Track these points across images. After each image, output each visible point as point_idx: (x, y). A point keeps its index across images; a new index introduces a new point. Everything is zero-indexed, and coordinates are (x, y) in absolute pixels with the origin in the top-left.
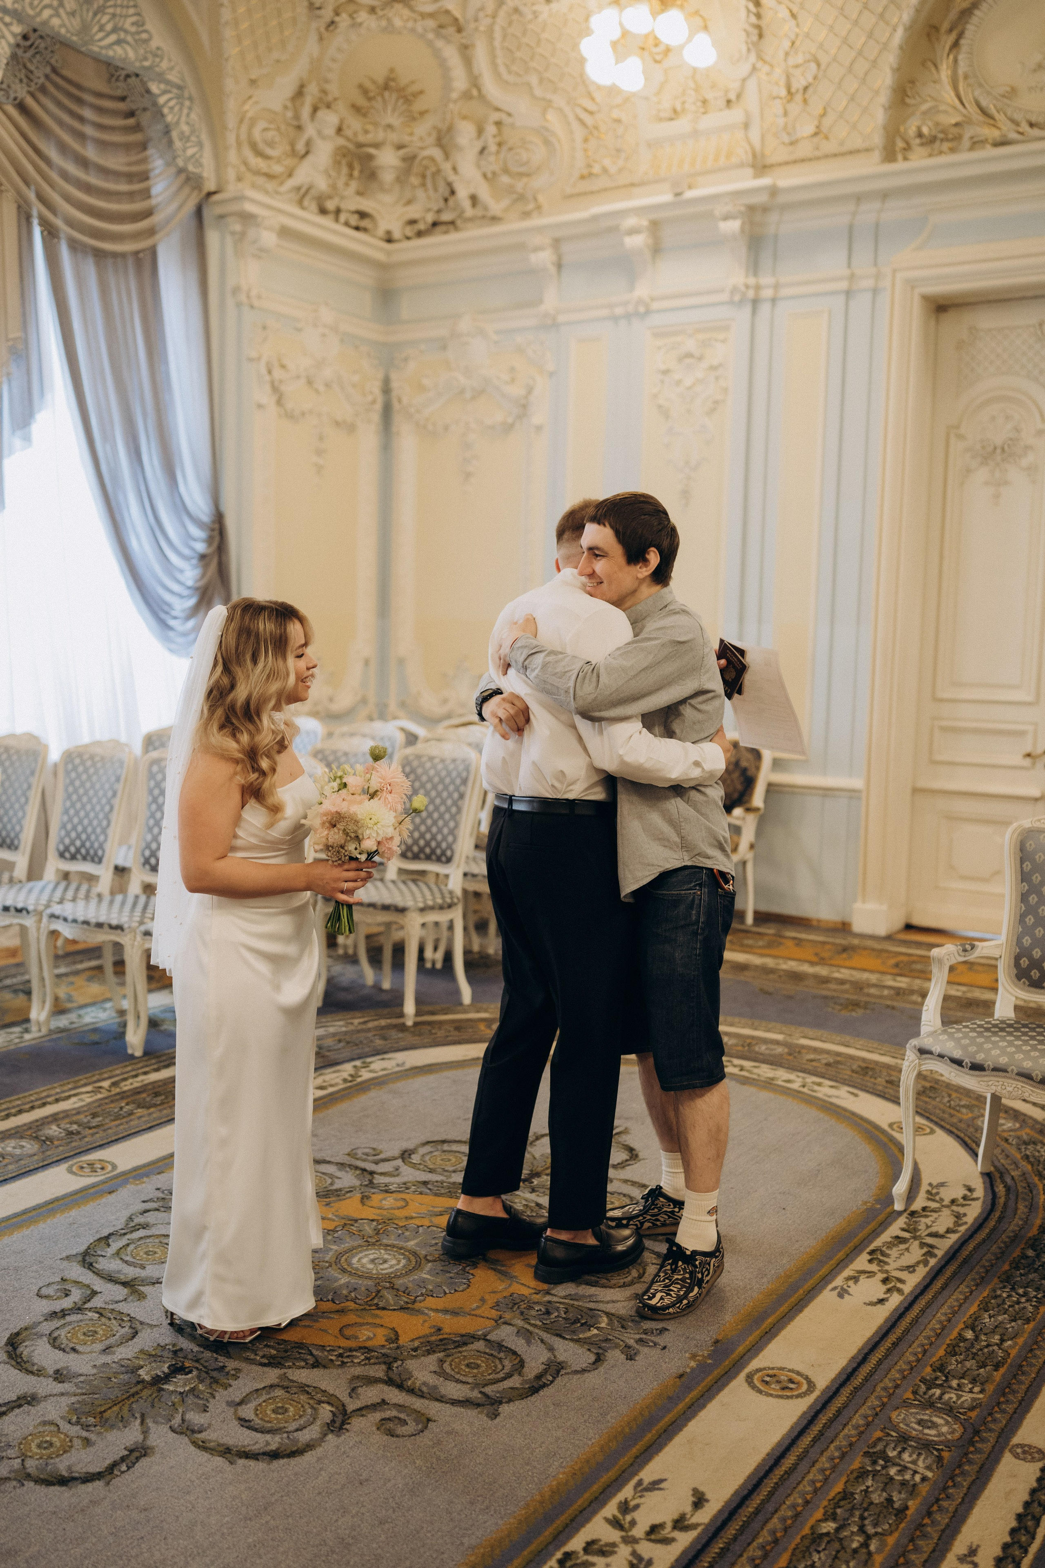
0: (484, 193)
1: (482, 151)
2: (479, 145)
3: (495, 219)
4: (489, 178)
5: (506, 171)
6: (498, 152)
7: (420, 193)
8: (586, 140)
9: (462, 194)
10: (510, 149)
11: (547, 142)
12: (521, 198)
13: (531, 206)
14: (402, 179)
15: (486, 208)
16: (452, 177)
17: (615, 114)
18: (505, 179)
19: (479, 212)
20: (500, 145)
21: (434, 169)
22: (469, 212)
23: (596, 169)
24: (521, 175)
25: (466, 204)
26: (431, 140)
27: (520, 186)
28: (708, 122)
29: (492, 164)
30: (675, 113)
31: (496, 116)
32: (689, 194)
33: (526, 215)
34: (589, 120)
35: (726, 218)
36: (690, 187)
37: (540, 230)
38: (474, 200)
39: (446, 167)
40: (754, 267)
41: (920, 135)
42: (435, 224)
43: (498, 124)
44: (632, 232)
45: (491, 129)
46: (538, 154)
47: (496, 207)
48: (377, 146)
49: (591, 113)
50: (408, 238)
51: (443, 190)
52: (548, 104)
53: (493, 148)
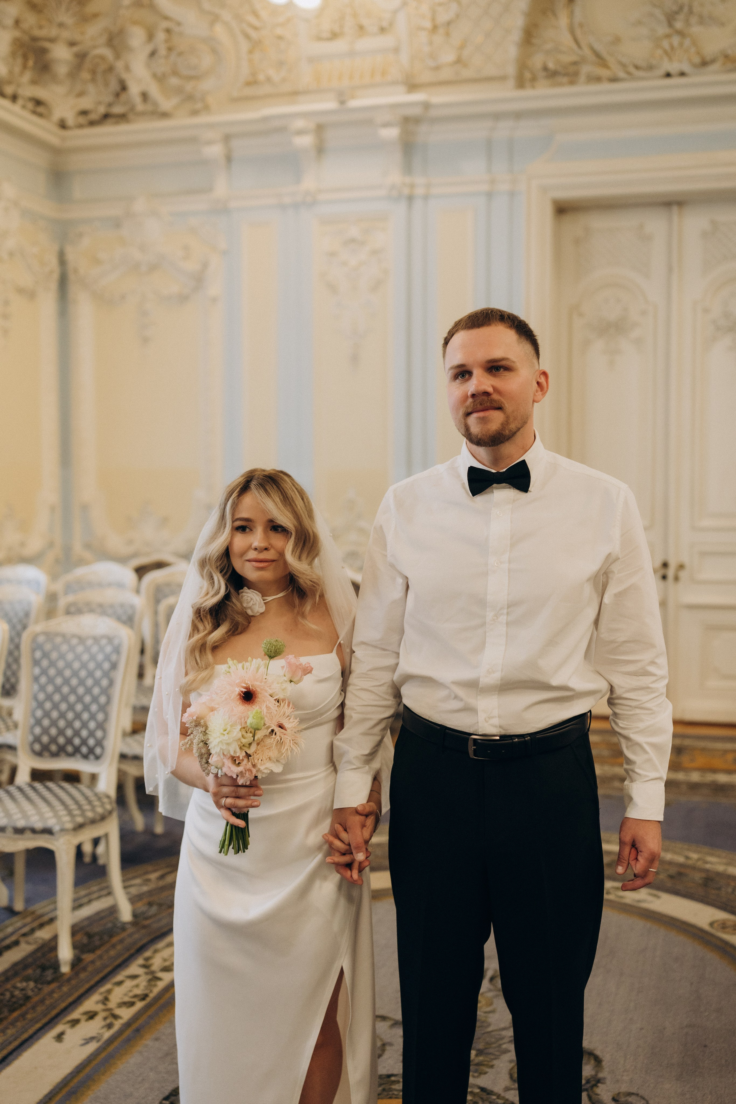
0: (154, 90)
1: (153, 54)
2: (149, 48)
3: (165, 115)
4: (160, 79)
5: (175, 73)
6: (167, 57)
7: (91, 88)
8: (251, 52)
9: (134, 90)
10: (180, 54)
11: (214, 51)
12: (190, 98)
13: (199, 106)
14: (74, 73)
15: (155, 104)
16: (125, 76)
17: (279, 31)
18: (174, 81)
19: (149, 107)
20: (170, 49)
21: (103, 67)
22: (140, 107)
23: (261, 77)
24: (190, 78)
25: (138, 100)
26: (103, 40)
27: (189, 87)
28: (365, 44)
29: (162, 66)
30: (334, 36)
31: (165, 24)
32: (353, 103)
33: (195, 113)
34: (253, 34)
35: (386, 125)
36: (353, 97)
37: (211, 126)
38: (145, 96)
39: (119, 65)
40: (408, 168)
41: (545, 69)
42: (106, 116)
43: (168, 31)
44: (300, 132)
45: (161, 36)
46: (207, 61)
47: (166, 104)
48: (52, 40)
49: (256, 28)
50: (80, 126)
51: (114, 85)
52: (215, 19)
53: (163, 51)
